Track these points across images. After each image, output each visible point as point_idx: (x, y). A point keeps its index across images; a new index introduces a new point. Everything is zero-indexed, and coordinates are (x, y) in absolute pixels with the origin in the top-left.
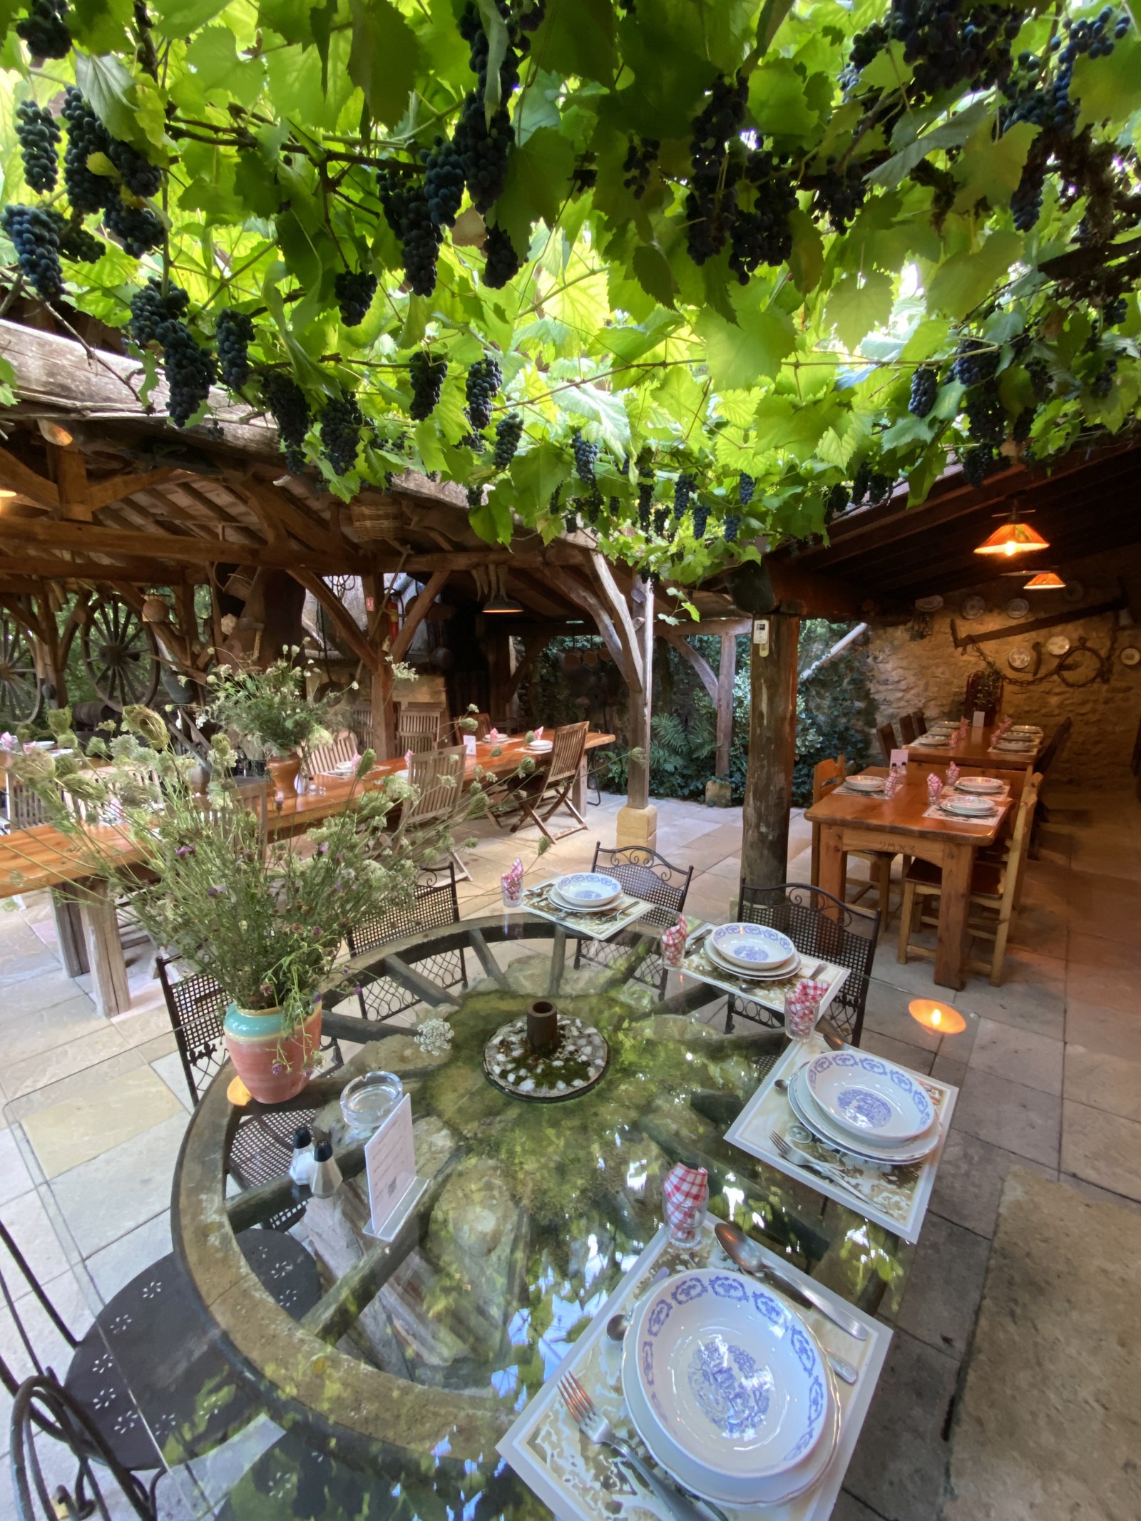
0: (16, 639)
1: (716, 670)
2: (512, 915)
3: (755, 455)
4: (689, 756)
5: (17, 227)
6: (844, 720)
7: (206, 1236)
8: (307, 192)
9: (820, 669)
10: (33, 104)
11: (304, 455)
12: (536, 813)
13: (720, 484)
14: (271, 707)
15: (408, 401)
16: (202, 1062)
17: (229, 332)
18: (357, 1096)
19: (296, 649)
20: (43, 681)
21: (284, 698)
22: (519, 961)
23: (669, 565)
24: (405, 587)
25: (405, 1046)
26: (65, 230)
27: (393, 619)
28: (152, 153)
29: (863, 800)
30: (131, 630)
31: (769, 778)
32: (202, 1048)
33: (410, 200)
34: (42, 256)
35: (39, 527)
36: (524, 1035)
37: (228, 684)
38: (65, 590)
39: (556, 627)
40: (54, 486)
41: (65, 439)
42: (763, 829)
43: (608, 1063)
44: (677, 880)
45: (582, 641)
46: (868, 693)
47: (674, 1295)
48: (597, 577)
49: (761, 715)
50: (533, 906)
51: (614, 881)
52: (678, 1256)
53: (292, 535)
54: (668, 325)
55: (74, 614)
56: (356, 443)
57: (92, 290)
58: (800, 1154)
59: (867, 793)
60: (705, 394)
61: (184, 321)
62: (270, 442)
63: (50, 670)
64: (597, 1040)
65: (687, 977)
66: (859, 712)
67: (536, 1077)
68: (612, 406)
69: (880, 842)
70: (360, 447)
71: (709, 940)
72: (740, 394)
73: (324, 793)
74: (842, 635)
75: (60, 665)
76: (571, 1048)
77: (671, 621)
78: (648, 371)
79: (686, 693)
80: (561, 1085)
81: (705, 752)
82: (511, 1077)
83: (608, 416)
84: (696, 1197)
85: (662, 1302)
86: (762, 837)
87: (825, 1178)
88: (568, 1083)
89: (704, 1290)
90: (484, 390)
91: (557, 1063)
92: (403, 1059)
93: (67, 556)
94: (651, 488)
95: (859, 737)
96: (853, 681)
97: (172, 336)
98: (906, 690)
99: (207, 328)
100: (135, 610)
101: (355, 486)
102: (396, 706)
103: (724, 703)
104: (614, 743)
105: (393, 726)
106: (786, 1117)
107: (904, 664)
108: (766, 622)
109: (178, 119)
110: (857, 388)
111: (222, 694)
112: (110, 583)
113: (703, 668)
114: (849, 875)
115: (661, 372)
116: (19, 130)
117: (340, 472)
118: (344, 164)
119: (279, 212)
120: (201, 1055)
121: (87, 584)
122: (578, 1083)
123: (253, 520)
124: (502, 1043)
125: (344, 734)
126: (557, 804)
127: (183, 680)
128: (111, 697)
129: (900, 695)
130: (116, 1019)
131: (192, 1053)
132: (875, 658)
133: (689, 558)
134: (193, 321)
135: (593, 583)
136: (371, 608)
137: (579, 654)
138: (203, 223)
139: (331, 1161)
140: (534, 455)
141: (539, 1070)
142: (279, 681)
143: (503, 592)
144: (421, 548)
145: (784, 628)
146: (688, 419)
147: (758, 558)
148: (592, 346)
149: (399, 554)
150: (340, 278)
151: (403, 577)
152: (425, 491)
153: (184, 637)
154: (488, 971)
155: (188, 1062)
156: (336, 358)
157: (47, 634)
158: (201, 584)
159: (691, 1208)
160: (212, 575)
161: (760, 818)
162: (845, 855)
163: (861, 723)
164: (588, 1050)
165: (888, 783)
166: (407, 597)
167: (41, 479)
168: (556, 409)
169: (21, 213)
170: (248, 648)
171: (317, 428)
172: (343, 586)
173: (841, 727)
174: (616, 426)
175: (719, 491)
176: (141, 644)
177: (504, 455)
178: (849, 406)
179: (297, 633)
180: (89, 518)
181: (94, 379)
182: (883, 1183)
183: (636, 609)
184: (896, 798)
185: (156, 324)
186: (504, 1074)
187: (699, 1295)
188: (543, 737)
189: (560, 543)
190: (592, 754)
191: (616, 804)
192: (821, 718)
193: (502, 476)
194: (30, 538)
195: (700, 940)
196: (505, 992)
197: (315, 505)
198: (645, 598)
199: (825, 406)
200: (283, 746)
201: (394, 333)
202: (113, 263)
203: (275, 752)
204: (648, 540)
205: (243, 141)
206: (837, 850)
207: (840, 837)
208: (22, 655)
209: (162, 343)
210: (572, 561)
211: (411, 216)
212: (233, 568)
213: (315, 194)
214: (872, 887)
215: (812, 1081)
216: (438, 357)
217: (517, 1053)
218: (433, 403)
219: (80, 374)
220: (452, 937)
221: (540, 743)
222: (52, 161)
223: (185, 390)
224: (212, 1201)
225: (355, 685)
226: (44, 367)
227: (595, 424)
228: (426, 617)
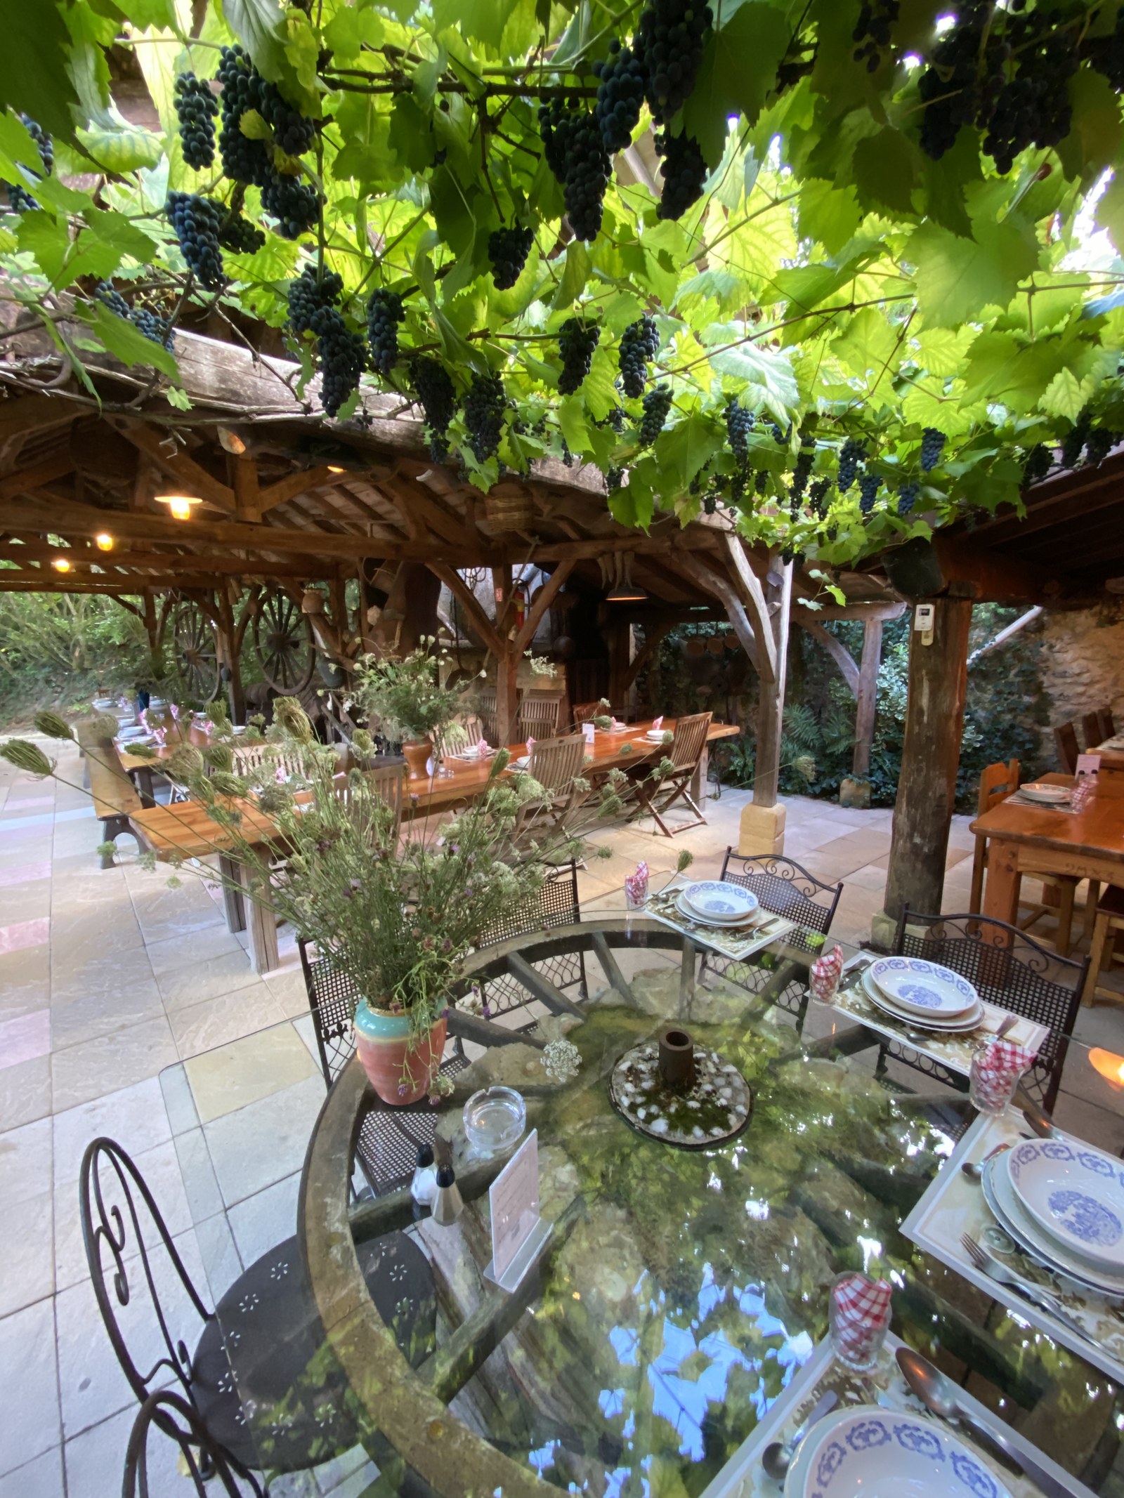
0: (202, 629)
1: (858, 658)
2: (636, 920)
3: (961, 407)
4: (822, 753)
5: (179, 213)
6: (1008, 717)
7: (329, 1247)
8: (463, 140)
9: (981, 659)
10: (191, 75)
11: (447, 443)
12: (653, 805)
13: (893, 449)
14: (408, 693)
15: (556, 375)
16: (335, 1041)
17: (380, 312)
18: (480, 1110)
19: (432, 639)
20: (222, 666)
21: (420, 685)
22: (645, 973)
23: (816, 544)
24: (532, 577)
25: (528, 1057)
26: (226, 218)
27: (520, 609)
28: (305, 103)
29: (1042, 812)
30: (293, 620)
31: (928, 784)
32: (335, 1027)
33: (577, 130)
34: (203, 244)
35: (219, 530)
36: (656, 1064)
37: (372, 672)
38: (241, 585)
39: (679, 614)
40: (231, 492)
41: (239, 448)
42: (917, 840)
43: (751, 1111)
44: (823, 899)
45: (706, 628)
46: (1040, 686)
47: (849, 1439)
48: (731, 562)
49: (921, 712)
50: (658, 912)
51: (750, 893)
52: (847, 1379)
53: (431, 531)
54: (861, 258)
55: (248, 606)
56: (500, 426)
57: (255, 285)
58: (1003, 1268)
59: (1048, 805)
60: (901, 339)
61: (337, 309)
62: (413, 434)
63: (228, 655)
64: (738, 1082)
65: (839, 1017)
66: (1028, 708)
67: (669, 1116)
68: (777, 366)
69: (1064, 865)
70: (503, 431)
71: (867, 974)
72: (946, 336)
73: (452, 776)
74: (1010, 620)
75: (235, 651)
76: (708, 1087)
77: (813, 605)
78: (828, 320)
79: (821, 683)
80: (698, 1131)
81: (841, 748)
82: (642, 1113)
83: (773, 378)
84: (877, 1318)
85: (835, 1445)
86: (916, 849)
87: (1036, 1304)
88: (707, 1131)
89: (887, 1437)
90: (640, 354)
91: (693, 1104)
92: (525, 1072)
93: (243, 555)
94: (811, 458)
95: (1027, 736)
96: (1021, 673)
97: (325, 322)
98: (1089, 684)
99: (359, 315)
100: (296, 603)
101: (494, 473)
102: (519, 693)
103: (865, 695)
104: (737, 736)
105: (515, 713)
106: (979, 1215)
107: (1088, 653)
108: (931, 607)
109: (331, 71)
110: (1108, 316)
111: (366, 681)
112: (276, 579)
113: (843, 657)
114: (1021, 898)
115: (846, 317)
116: (178, 104)
117: (481, 459)
118: (505, 97)
119: (433, 166)
120: (334, 1034)
121: (258, 580)
122: (717, 1132)
123: (397, 517)
124: (630, 1069)
125: (471, 720)
126: (674, 797)
127: (333, 667)
128: (275, 680)
129: (1080, 689)
130: (266, 976)
131: (326, 1032)
132: (1051, 647)
133: (843, 536)
134: (346, 308)
135: (726, 568)
136: (500, 599)
137: (702, 642)
138: (356, 195)
139: (454, 1188)
140: (683, 428)
141: (672, 1109)
142: (415, 670)
143: (628, 579)
144: (550, 538)
145: (953, 614)
146: (874, 372)
147: (928, 534)
148: (766, 292)
149: (528, 545)
150: (495, 236)
151: (530, 567)
152: (559, 478)
153: (335, 628)
154: (613, 982)
155: (323, 1038)
156: (484, 334)
157: (226, 624)
158: (351, 578)
159: (869, 1330)
160: (361, 568)
161: (914, 827)
162: (1019, 875)
163: (1030, 721)
164: (727, 1092)
165: (1077, 794)
166: (533, 588)
167: (219, 486)
168: (711, 374)
169: (183, 198)
170: (390, 637)
171: (461, 416)
172: (475, 577)
173: (1005, 725)
174: (782, 387)
175: (891, 459)
176: (301, 634)
177: (650, 429)
178: (1096, 339)
179: (432, 624)
180: (258, 519)
181: (260, 383)
182: (1114, 1321)
183: (772, 593)
184: (1088, 813)
185: (311, 311)
186: (633, 1108)
187: (880, 1442)
188: (662, 727)
189: (695, 526)
190: (714, 746)
191: (738, 799)
192: (981, 714)
193: (644, 455)
194: (211, 539)
195: (854, 972)
196: (632, 1010)
197: (453, 500)
198: (781, 581)
199: (1066, 340)
200: (418, 731)
201: (546, 299)
202: (273, 255)
203: (411, 736)
204: (794, 518)
205: (400, 85)
206: (1009, 869)
207: (1014, 855)
208: (207, 642)
209: (317, 333)
210: (704, 545)
211: (578, 147)
212: (378, 562)
213: (471, 141)
214: (1046, 912)
215: (1016, 1175)
216: (592, 322)
217: (647, 1085)
218: (584, 373)
219: (249, 379)
220: (573, 938)
221: (658, 733)
222: (210, 134)
223: (337, 378)
224: (336, 1207)
225: (483, 674)
226: (216, 373)
227: (755, 388)
228: (550, 606)
